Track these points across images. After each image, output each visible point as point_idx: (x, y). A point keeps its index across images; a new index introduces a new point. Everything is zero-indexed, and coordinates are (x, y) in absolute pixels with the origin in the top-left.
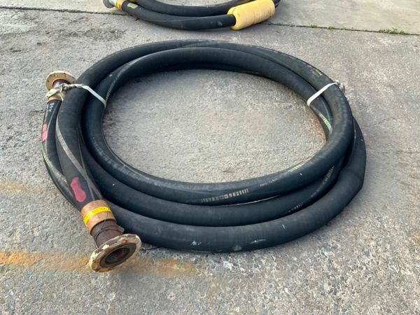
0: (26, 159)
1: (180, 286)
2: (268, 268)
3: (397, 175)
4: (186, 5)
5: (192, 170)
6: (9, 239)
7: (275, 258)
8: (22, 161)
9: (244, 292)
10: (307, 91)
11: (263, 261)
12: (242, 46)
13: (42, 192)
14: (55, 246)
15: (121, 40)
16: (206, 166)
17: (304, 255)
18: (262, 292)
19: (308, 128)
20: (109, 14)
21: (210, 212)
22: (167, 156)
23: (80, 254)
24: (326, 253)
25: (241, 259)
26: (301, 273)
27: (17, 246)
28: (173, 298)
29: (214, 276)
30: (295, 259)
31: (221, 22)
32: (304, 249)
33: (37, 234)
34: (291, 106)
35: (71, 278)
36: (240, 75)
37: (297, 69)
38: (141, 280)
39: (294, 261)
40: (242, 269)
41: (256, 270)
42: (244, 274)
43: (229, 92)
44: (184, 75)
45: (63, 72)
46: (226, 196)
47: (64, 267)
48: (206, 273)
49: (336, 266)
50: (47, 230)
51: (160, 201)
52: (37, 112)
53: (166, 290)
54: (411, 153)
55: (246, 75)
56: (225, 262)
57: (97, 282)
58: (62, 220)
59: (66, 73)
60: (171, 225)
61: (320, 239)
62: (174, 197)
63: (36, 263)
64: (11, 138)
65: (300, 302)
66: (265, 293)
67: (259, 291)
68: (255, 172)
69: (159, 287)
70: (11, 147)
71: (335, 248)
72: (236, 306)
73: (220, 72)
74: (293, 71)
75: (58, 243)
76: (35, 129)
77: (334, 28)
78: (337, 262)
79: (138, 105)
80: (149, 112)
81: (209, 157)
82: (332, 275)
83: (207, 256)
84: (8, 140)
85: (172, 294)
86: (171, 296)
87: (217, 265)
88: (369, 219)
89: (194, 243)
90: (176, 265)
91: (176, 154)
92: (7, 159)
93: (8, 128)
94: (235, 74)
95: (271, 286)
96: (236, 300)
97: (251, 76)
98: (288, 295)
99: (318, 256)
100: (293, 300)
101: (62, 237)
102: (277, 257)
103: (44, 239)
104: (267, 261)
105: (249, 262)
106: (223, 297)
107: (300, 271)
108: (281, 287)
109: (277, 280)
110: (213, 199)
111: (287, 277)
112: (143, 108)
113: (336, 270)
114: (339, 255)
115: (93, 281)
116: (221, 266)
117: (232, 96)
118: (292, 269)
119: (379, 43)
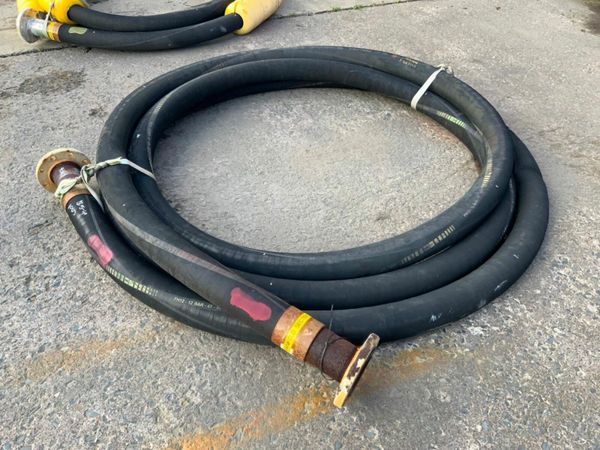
0: (84, 301)
1: (443, 380)
2: (520, 314)
3: (560, 159)
4: (146, 15)
5: (337, 231)
6: (160, 426)
7: (518, 300)
8: (80, 307)
9: (519, 353)
10: (406, 89)
11: (509, 309)
12: (290, 50)
13: (154, 340)
14: (239, 403)
15: (87, 84)
16: (350, 221)
17: (543, 283)
18: (536, 345)
19: (429, 135)
20: (35, 51)
21: (421, 272)
22: (290, 225)
23: (283, 398)
24: (562, 272)
25: (484, 317)
26: (556, 306)
27: (181, 430)
28: (448, 399)
29: (472, 351)
30: (538, 292)
31: (224, 26)
32: (538, 276)
33: (197, 400)
34: (389, 115)
35: (300, 436)
36: (296, 92)
37: (379, 63)
38: (391, 396)
39: (539, 295)
40: (495, 328)
41: (510, 322)
42: (502, 333)
43: (300, 119)
44: (222, 112)
45: (64, 149)
46: (432, 244)
47: (276, 427)
48: (459, 351)
49: (582, 281)
50: (207, 387)
51: (349, 282)
52: (39, 225)
53: (432, 393)
54: (553, 131)
55: (306, 90)
56: (470, 329)
57: (340, 425)
58: (218, 365)
59: (70, 149)
60: (391, 306)
61: (544, 259)
62: (365, 270)
63: (230, 440)
64: (28, 279)
65: (580, 337)
66: (540, 344)
67: (533, 345)
68: (414, 208)
69: (421, 394)
70: (40, 292)
71: (565, 262)
72: (523, 374)
73: (267, 95)
74: (374, 68)
75: (239, 397)
76: (61, 252)
77: (362, 7)
78: (580, 277)
79: (191, 170)
80: (215, 174)
81: (344, 208)
82: (587, 293)
83: (444, 331)
84: (27, 283)
85: (443, 394)
86: (444, 397)
87: (465, 336)
88: (572, 218)
89: (433, 317)
90: (418, 358)
91: (299, 218)
92: (52, 312)
93: (11, 266)
94: (288, 92)
95: (539, 333)
96: (517, 367)
97: (312, 90)
98: (564, 335)
99: (558, 278)
100: (573, 338)
101: (238, 386)
102: (520, 298)
103: (214, 401)
104: (513, 307)
105: (495, 317)
106: (502, 370)
107: (554, 303)
108: (550, 329)
109: (540, 323)
110: (417, 254)
111: (546, 315)
112: (203, 172)
113: (585, 286)
114: (576, 269)
115: (333, 426)
116: (470, 335)
117: (308, 122)
118: (544, 304)
119: (424, 14)
